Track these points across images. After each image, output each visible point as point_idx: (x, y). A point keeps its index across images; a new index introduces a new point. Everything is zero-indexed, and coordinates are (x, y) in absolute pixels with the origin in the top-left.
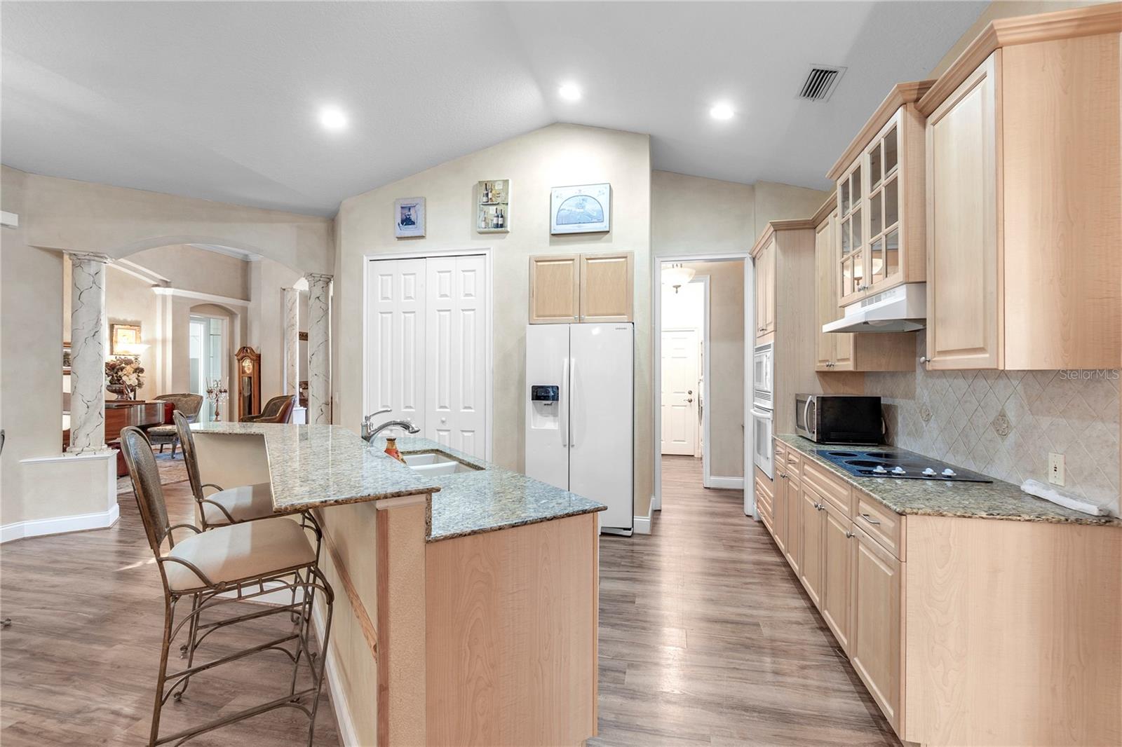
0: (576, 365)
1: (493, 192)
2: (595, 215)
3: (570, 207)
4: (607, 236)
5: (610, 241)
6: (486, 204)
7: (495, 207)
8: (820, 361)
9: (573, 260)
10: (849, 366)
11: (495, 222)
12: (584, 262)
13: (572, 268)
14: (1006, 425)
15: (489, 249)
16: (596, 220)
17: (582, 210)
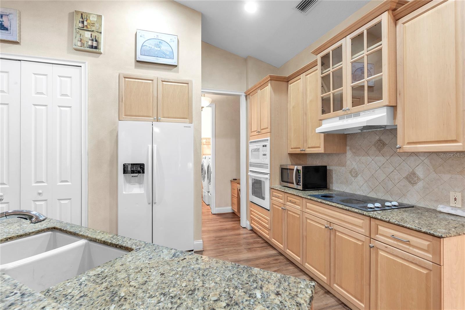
0: (157, 150)
1: (89, 21)
2: (168, 54)
3: (150, 45)
4: (175, 69)
5: (178, 72)
6: (82, 29)
7: (90, 33)
8: (292, 148)
9: (152, 80)
10: (321, 150)
11: (90, 43)
12: (160, 83)
13: (151, 86)
14: (416, 179)
15: (84, 63)
16: (168, 57)
17: (159, 49)
